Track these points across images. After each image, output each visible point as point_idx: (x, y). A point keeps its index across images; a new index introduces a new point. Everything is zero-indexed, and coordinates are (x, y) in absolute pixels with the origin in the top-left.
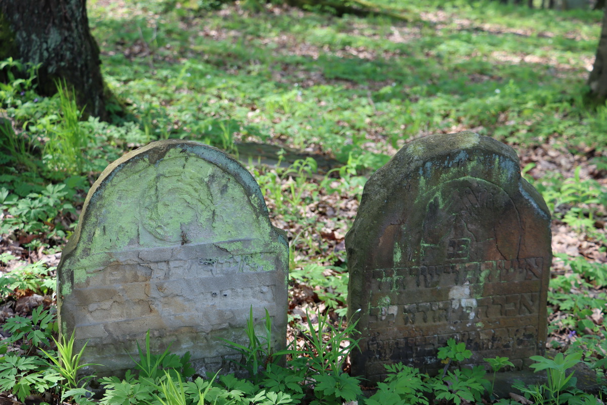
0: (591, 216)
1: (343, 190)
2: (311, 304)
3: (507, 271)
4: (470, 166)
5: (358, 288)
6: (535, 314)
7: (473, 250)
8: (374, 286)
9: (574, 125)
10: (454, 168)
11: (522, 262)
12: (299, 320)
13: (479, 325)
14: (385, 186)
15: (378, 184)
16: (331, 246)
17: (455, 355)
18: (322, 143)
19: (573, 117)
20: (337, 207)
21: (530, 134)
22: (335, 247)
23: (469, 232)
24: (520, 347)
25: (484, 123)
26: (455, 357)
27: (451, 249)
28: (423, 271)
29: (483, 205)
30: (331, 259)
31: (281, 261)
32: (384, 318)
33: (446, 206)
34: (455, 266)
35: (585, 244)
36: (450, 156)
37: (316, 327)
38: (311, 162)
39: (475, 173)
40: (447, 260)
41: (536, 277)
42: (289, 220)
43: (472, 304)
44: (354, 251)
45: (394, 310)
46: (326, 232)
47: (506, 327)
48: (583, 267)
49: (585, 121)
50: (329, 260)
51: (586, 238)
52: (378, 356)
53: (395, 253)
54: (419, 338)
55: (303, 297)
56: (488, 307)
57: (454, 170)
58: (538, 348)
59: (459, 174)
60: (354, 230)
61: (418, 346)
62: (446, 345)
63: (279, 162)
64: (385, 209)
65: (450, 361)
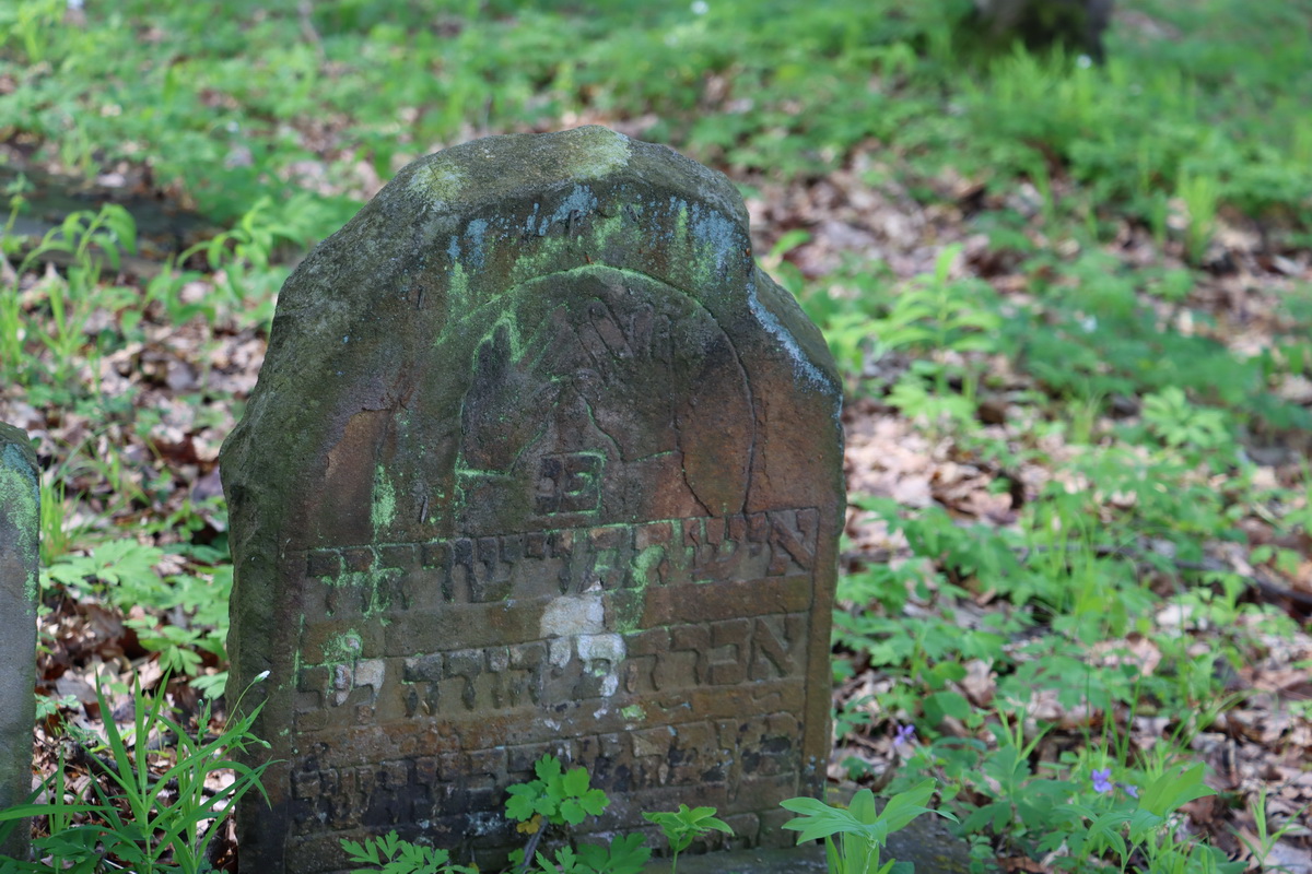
0: (970, 387)
1: (220, 309)
2: (116, 662)
3: (715, 548)
4: (603, 232)
5: (262, 606)
6: (798, 677)
7: (612, 487)
8: (312, 600)
9: (926, 113)
10: (555, 239)
11: (758, 521)
12: (76, 712)
13: (632, 712)
14: (343, 292)
15: (321, 287)
16: (181, 484)
17: (557, 807)
18: (154, 160)
19: (922, 91)
20: (201, 361)
21: (797, 142)
22: (194, 485)
23: (601, 434)
24: (751, 777)
25: (663, 105)
26: (558, 813)
27: (548, 484)
28: (462, 551)
29: (642, 349)
30: (181, 522)
31: (13, 526)
32: (342, 698)
33: (530, 355)
34: (559, 536)
35: (950, 472)
36: (544, 201)
37: (128, 732)
38: (117, 219)
39: (617, 254)
40: (534, 517)
41: (800, 566)
42: (43, 402)
43: (610, 650)
44: (250, 492)
45: (373, 672)
46: (166, 440)
47: (710, 719)
48: (942, 539)
49: (956, 105)
50: (176, 525)
51: (953, 454)
52: (322, 816)
53: (378, 499)
54: (449, 756)
55: (88, 640)
56: (657, 658)
57: (553, 245)
58: (804, 779)
59: (570, 257)
60: (249, 428)
61: (448, 781)
62: (531, 775)
63: (12, 218)
64: (342, 363)
65: (544, 823)
